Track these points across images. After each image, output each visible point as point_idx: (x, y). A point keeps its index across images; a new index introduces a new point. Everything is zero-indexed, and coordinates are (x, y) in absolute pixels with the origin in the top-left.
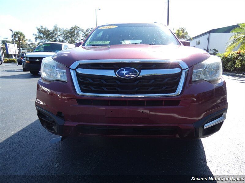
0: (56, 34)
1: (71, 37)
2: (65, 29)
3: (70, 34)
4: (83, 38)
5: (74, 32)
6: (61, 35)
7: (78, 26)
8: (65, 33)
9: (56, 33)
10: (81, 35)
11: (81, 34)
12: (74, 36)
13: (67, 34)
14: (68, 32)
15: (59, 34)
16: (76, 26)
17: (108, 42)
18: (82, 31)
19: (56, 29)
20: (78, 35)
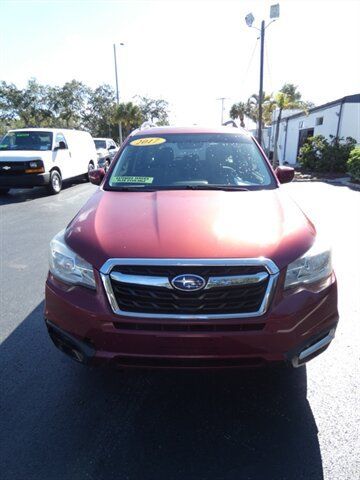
0: (34, 99)
1: (65, 105)
2: (53, 86)
3: (64, 98)
4: (91, 106)
5: (71, 94)
6: (44, 99)
7: (78, 80)
8: (53, 96)
9: (33, 95)
10: (86, 101)
11: (86, 98)
12: (71, 102)
13: (58, 99)
14: (59, 94)
15: (40, 98)
16: (74, 82)
17: (150, 180)
18: (88, 91)
19: (33, 87)
20: (79, 99)
